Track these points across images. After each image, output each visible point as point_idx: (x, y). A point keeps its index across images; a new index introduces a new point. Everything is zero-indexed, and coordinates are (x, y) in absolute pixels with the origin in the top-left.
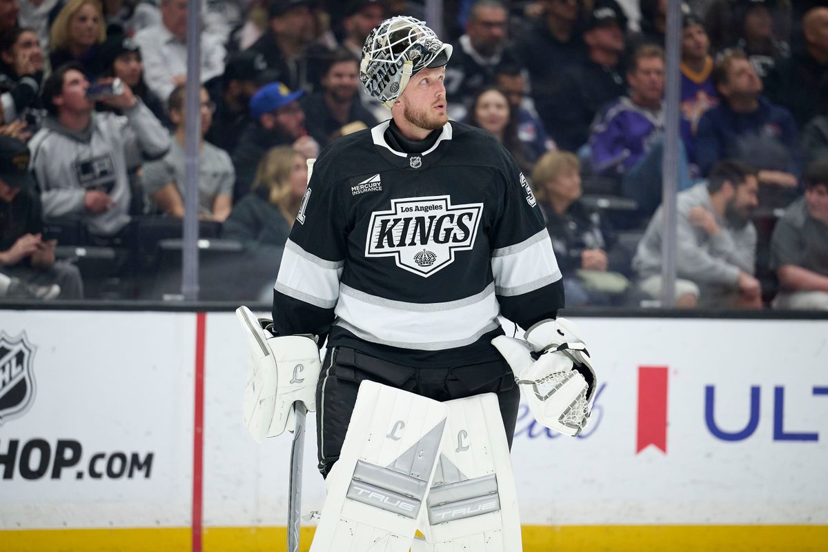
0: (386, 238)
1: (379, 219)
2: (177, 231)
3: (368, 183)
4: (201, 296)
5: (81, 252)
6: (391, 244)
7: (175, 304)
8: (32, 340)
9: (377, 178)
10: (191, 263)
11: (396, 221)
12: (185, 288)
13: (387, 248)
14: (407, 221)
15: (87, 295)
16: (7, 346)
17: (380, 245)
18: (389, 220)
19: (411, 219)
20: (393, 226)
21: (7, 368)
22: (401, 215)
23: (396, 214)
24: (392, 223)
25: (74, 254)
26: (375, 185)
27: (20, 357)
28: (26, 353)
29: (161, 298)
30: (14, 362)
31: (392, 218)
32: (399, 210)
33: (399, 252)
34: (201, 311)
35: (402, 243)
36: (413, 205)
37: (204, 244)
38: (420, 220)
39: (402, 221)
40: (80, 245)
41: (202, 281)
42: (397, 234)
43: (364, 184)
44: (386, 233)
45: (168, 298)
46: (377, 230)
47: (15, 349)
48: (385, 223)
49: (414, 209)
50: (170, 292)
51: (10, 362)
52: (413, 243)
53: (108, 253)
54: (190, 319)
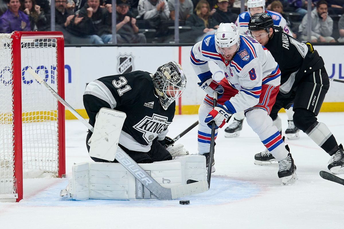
0: (145, 126)
1: (147, 119)
2: (173, 24)
3: (150, 104)
4: (180, 42)
5: (147, 30)
6: (145, 129)
7: (172, 44)
8: (134, 55)
9: (153, 103)
10: (177, 33)
11: (151, 122)
12: (175, 40)
13: (143, 129)
14: (154, 123)
15: (148, 42)
16: (127, 57)
17: (141, 128)
18: (149, 121)
19: (156, 122)
20: (149, 123)
21: (127, 62)
22: (154, 120)
23: (152, 119)
24: (149, 122)
25: (145, 31)
26: (152, 106)
27: (130, 59)
28: (132, 58)
29: (169, 43)
30: (129, 61)
31: (150, 120)
32: (154, 118)
33: (146, 132)
34: (180, 46)
35: (148, 130)
36: (158, 118)
37: (180, 27)
38: (158, 124)
39: (153, 123)
40: (147, 29)
41: (180, 38)
42: (149, 126)
43: (149, 104)
44: (146, 124)
45: (171, 42)
46: (144, 122)
47: (129, 57)
48: (148, 121)
49: (158, 119)
50: (171, 41)
51: (127, 61)
52: (151, 131)
53: (154, 30)
54: (177, 48)
